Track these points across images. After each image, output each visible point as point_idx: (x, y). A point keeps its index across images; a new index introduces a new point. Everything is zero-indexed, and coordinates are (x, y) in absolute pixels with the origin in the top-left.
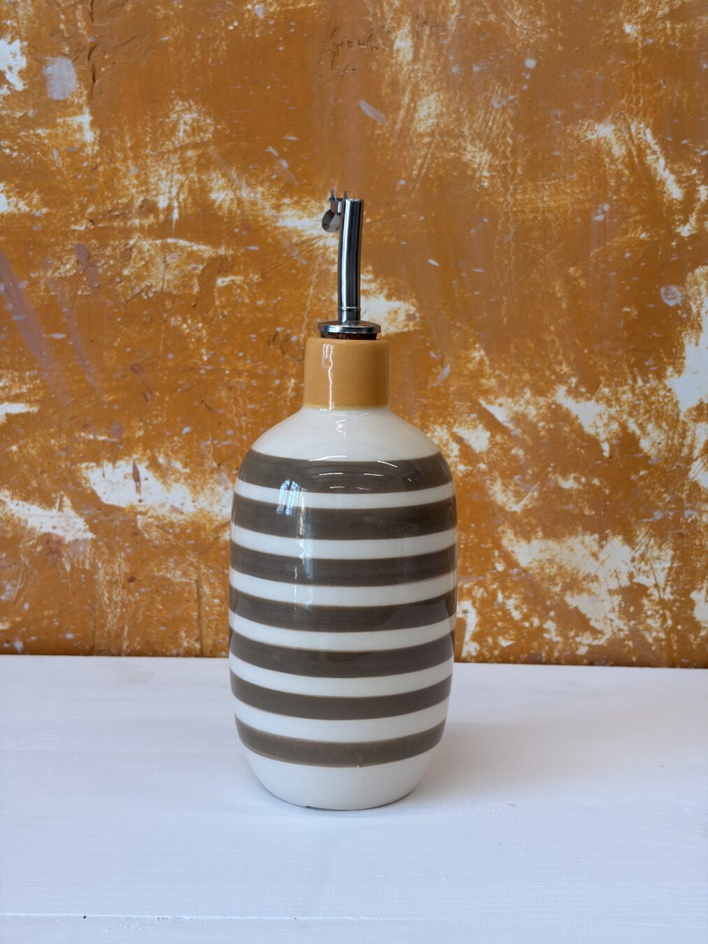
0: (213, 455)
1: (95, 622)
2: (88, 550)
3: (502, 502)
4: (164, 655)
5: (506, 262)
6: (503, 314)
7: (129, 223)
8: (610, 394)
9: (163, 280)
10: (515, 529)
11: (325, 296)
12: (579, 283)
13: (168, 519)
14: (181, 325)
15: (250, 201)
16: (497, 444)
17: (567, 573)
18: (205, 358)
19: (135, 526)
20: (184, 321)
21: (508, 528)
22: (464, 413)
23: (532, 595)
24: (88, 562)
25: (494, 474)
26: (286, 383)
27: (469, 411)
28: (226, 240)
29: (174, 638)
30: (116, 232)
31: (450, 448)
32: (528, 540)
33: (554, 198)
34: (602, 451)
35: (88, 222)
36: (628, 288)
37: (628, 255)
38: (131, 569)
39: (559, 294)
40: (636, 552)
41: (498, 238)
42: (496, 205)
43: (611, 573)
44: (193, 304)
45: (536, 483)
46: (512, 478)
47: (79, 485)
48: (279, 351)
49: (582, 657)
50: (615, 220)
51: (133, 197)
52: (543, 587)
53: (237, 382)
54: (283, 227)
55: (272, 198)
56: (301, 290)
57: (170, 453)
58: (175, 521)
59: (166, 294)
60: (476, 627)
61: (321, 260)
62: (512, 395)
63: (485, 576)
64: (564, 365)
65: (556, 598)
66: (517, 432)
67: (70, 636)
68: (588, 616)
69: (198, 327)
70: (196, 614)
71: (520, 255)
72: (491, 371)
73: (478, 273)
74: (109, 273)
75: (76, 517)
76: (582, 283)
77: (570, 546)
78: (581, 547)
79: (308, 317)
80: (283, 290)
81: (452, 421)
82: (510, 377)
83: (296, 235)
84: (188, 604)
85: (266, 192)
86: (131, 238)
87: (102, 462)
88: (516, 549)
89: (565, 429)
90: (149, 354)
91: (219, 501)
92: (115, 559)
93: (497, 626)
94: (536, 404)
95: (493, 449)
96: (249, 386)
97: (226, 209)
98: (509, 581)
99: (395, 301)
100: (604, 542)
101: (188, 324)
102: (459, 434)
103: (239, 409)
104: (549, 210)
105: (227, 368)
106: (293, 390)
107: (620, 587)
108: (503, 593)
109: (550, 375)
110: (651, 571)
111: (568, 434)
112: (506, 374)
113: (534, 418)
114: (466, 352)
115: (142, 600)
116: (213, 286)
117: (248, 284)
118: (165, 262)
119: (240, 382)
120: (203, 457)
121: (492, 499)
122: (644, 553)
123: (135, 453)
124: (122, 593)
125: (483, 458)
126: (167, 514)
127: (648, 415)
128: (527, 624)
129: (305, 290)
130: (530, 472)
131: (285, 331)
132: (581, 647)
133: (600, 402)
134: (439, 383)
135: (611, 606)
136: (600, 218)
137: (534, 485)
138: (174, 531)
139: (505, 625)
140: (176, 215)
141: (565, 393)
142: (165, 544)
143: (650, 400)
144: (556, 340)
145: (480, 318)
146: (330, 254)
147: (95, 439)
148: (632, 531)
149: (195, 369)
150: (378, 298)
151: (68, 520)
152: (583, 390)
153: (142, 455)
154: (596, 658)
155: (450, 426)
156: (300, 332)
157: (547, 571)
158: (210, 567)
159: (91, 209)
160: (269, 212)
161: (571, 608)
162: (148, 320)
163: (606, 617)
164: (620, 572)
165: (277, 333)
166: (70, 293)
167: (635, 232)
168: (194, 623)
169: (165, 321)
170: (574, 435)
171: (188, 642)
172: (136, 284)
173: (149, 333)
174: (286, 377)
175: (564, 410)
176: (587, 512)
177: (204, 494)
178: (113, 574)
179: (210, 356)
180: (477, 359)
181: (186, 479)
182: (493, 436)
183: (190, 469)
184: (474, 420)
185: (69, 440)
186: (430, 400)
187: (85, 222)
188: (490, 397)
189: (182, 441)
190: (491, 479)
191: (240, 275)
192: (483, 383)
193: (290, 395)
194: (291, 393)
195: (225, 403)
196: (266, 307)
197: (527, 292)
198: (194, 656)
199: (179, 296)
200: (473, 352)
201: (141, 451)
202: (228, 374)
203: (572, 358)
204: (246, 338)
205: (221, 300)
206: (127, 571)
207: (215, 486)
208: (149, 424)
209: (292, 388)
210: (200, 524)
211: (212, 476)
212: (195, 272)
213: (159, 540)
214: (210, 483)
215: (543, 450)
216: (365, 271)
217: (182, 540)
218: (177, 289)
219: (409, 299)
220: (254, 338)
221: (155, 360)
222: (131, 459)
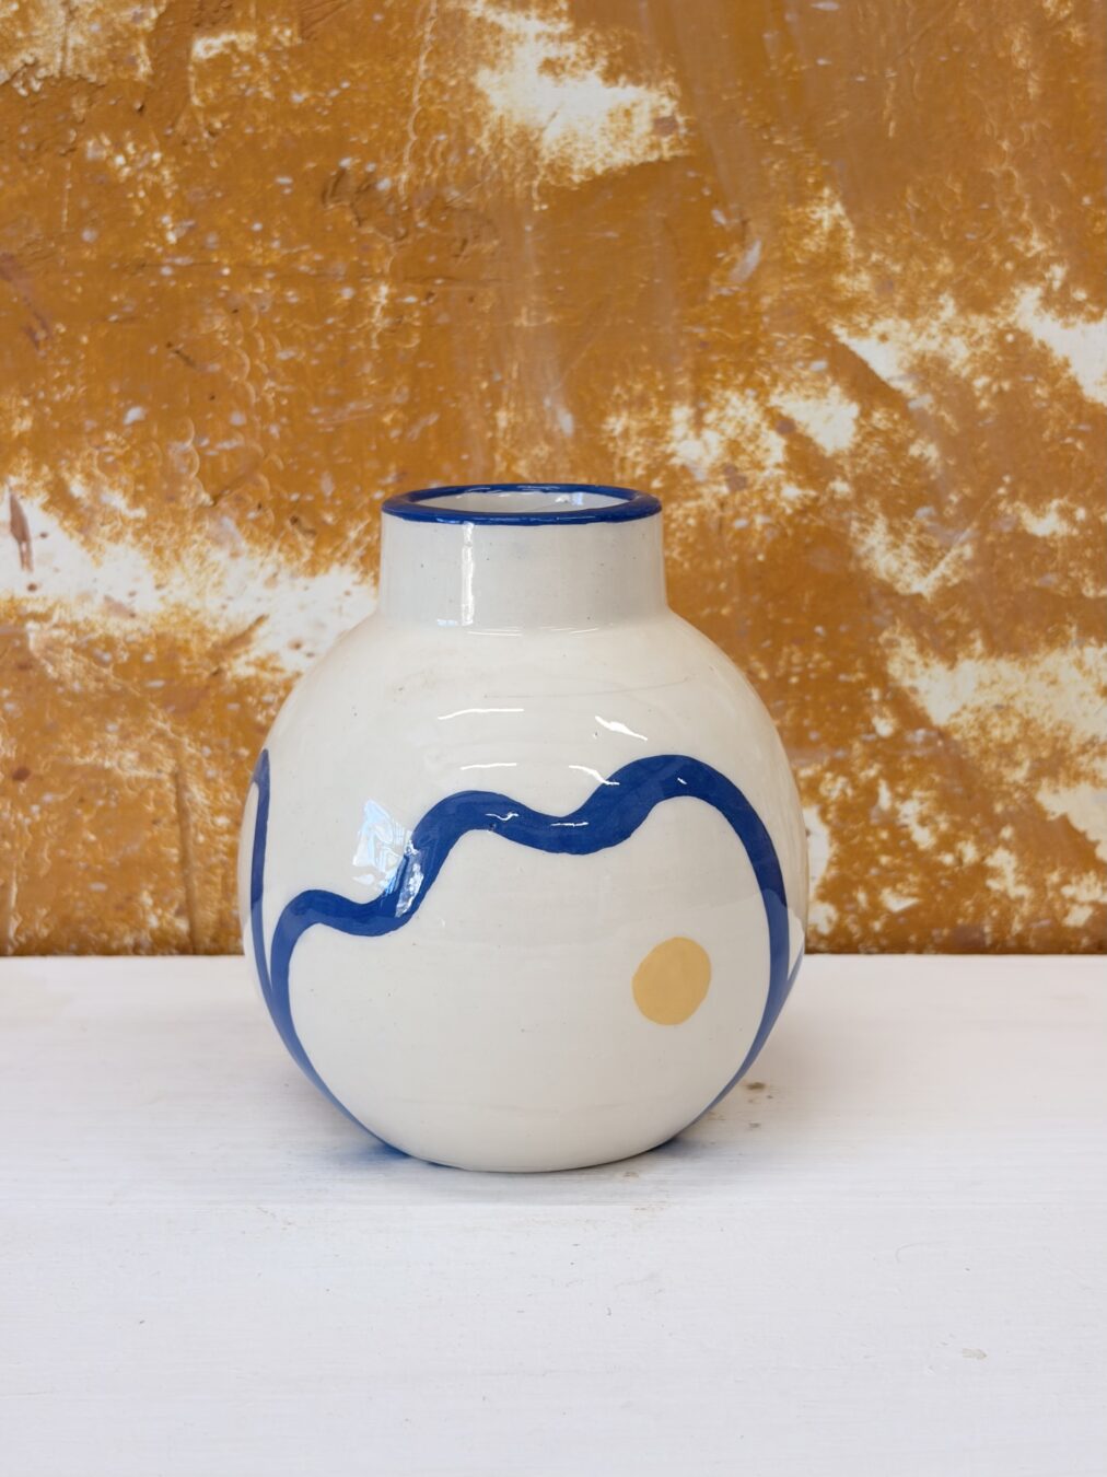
0: (201, 474)
3: (888, 573)
4: (106, 951)
6: (886, 113)
9: (64, 48)
10: (919, 636)
11: (455, 76)
12: (1069, 34)
13: (100, 631)
14: (110, 157)
16: (876, 432)
17: (1042, 736)
18: (172, 238)
19: (23, 649)
20: (119, 147)
21: (902, 634)
22: (796, 360)
23: (958, 790)
25: (868, 505)
26: (367, 298)
27: (808, 355)
29: (128, 910)
31: (765, 446)
32: (952, 661)
38: (18, 751)
39: (1022, 62)
44: (138, 106)
45: (969, 524)
46: (911, 515)
48: (349, 217)
49: (1077, 931)
52: (986, 771)
53: (253, 295)
56: (397, 65)
57: (97, 472)
58: (117, 634)
59: (72, 83)
60: (828, 869)
62: (910, 311)
63: (850, 747)
64: (1035, 235)
65: (1017, 795)
66: (923, 402)
68: (1092, 837)
69: (152, 162)
70: (175, 851)
72: (860, 255)
73: (825, 13)
76: (1077, 33)
77: (1048, 674)
78: (1075, 673)
79: (415, 130)
80: (355, 66)
81: (767, 378)
82: (905, 269)
84: (156, 828)
88: (922, 683)
89: (1039, 391)
90: (36, 232)
91: (219, 584)
93: (877, 863)
94: (969, 332)
95: (866, 446)
96: (280, 305)
98: (904, 759)
99: (624, 87)
101: (126, 156)
102: (784, 412)
103: (257, 362)
105: (226, 261)
106: (386, 311)
108: (892, 787)
111: (1044, 404)
112: (896, 261)
113: (963, 366)
114: (800, 210)
115: (47, 823)
116: (186, 60)
117: (269, 52)
119: (257, 294)
120: (175, 479)
121: (865, 565)
123: (15, 475)
125: (841, 467)
126: (97, 618)
128: (948, 859)
129: (407, 64)
130: (954, 498)
131: (361, 166)
132: (1075, 908)
134: (735, 288)
137: (963, 530)
138: (115, 658)
139: (898, 861)
141: (1038, 303)
142: (97, 690)
144: (1016, 174)
145: (834, 122)
149: (148, 265)
150: (584, 78)
152: (1082, 295)
153: (34, 477)
155: (762, 392)
156: (397, 170)
157: (996, 733)
158: (204, 742)
161: (1051, 818)
162: (32, 148)
165: (342, 173)
168: (173, 874)
169: (72, 150)
170: (1060, 407)
171: (160, 918)
173: (35, 179)
174: (364, 280)
175: (1036, 345)
176: (1091, 591)
177: (184, 569)
179: (183, 233)
180: (827, 225)
181: (138, 534)
182: (865, 414)
183: (147, 509)
184: (820, 376)
186: (715, 330)
188: (857, 319)
189: (123, 442)
190: (863, 517)
191: (250, 30)
192: (843, 285)
193: (378, 324)
194: (379, 321)
195: (224, 347)
196: (313, 108)
197: (943, 59)
198: (174, 951)
199: (103, 86)
200: (818, 209)
201: (27, 467)
202: (228, 277)
203: (1053, 217)
204: (269, 186)
205: (205, 93)
206: (9, 755)
207: (209, 551)
208: (45, 402)
209: (383, 308)
210: (175, 639)
211: (199, 525)
212: (139, 26)
213: (81, 680)
214: (195, 542)
215: (984, 445)
216: (550, 12)
217: (136, 679)
218: (98, 70)
219: (658, 82)
220: (289, 186)
221: (53, 245)
222: (6, 488)
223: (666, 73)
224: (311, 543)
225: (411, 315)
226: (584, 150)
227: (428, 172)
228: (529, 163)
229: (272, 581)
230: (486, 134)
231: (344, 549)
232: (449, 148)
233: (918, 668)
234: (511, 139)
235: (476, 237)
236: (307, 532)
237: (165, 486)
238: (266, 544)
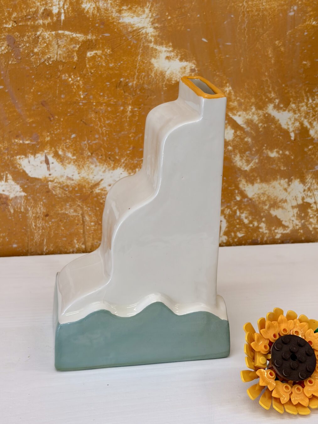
0: (88, 149)
1: (28, 238)
2: (23, 202)
3: (240, 166)
4: (66, 253)
5: (243, 39)
6: (241, 67)
7: (37, 22)
8: (295, 107)
9: (57, 54)
10: (246, 179)
11: (146, 60)
12: (280, 49)
13: (65, 184)
14: (68, 79)
15: (104, 8)
16: (238, 136)
17: (272, 199)
18: (82, 97)
19: (48, 188)
20: (70, 76)
21: (243, 179)
23: (254, 211)
24: (23, 208)
25: (236, 151)
26: (126, 109)
28: (91, 31)
29: (71, 244)
30: (29, 28)
32: (253, 183)
33: (268, 3)
34: (290, 137)
35: (13, 22)
36: (305, 51)
37: (306, 33)
38: (46, 210)
39: (270, 56)
40: (306, 187)
41: (239, 26)
42: (238, 8)
43: (293, 198)
44: (74, 67)
45: (257, 155)
46: (245, 153)
47: (16, 167)
48: (122, 91)
49: (278, 239)
50: (300, 15)
51: (38, 8)
52: (259, 207)
53: (100, 109)
54: (123, 23)
55: (116, 6)
56: (133, 58)
57: (65, 149)
58: (69, 184)
59: (59, 62)
60: (226, 229)
61: (144, 40)
62: (245, 110)
63: (231, 203)
64: (272, 93)
65: (266, 212)
66: (248, 129)
67: (15, 246)
68: (281, 219)
69: (77, 80)
70: (82, 231)
71: (250, 35)
72: (235, 98)
73: (228, 45)
74: (27, 51)
75: (15, 185)
76: (282, 49)
77: (273, 186)
78: (279, 186)
79: (138, 72)
82: (245, 101)
83: (130, 27)
84: (78, 226)
85: (113, 3)
86: (38, 31)
87: (28, 155)
88: (247, 189)
89: (273, 126)
90: (51, 96)
91: (92, 173)
92: (38, 206)
93: (236, 227)
94: (258, 114)
95: (235, 139)
96: (107, 111)
97: (91, 13)
98: (242, 205)
99: (184, 62)
100: (290, 183)
101: (72, 78)
103: (101, 124)
104: (266, 10)
105: (94, 102)
106: (131, 112)
107: (297, 204)
108: (240, 211)
109: (265, 99)
110: (313, 196)
111: (273, 129)
112: (242, 99)
113: (257, 121)
114: (222, 89)
115: (53, 226)
116: (86, 57)
117: (104, 55)
118: (57, 44)
119: (101, 109)
120: (83, 150)
121: (235, 164)
122: (310, 187)
123: (46, 150)
124: (42, 223)
125: (230, 144)
126: (65, 181)
127: (314, 118)
128: (251, 225)
129: (136, 58)
130: (254, 149)
131: (125, 80)
132: (277, 234)
133: (290, 112)
135: (293, 214)
136: (292, 14)
138: (69, 189)
139: (241, 226)
140: (63, 17)
141: (273, 108)
142: (64, 196)
143: (315, 110)
144: (269, 80)
145: (230, 69)
146: (149, 37)
147: (23, 143)
148: (304, 177)
149: (77, 103)
150: (175, 60)
151: (10, 187)
152: (282, 106)
153: (50, 150)
154: (284, 240)
156: (133, 81)
157: (262, 199)
158: (89, 207)
159: (15, 15)
160: (115, 14)
161: (273, 216)
162: (49, 77)
163: (290, 219)
164: (298, 197)
165: (121, 82)
166: (4, 63)
167: (310, 21)
168: (81, 235)
169: (59, 77)
170: (276, 130)
171: (78, 245)
172: (42, 57)
173: (50, 84)
174: (125, 105)
175: (272, 117)
176: (282, 168)
177: (84, 170)
178: (37, 213)
179: (85, 95)
180: (228, 92)
181: (74, 162)
182: (235, 132)
183: (76, 157)
184: (226, 124)
185: (9, 144)
187: (11, 22)
188: (234, 112)
189: (71, 142)
190: (235, 154)
191: (100, 50)
192: (231, 104)
193: (129, 115)
194: (129, 114)
195: (94, 121)
196: (115, 67)
197: (253, 55)
198: (82, 252)
199: (66, 63)
200: (226, 88)
201: (49, 148)
202: (95, 105)
203: (276, 89)
204: (104, 85)
205: (90, 64)
206: (44, 211)
207: (90, 165)
208: (53, 133)
209: (130, 111)
210: (82, 185)
211: (88, 160)
212: (75, 49)
213: (61, 194)
214: (87, 163)
215: (261, 138)
216: (168, 46)
217: (73, 194)
218: (65, 59)
219: (192, 61)
220: (109, 85)
221: (55, 98)
222: (44, 153)
223: (193, 59)
224: (113, 163)
225: (136, 112)
226: (175, 76)
227: (140, 81)
228: (163, 79)
229: (104, 171)
230: (153, 73)
231: (121, 164)
232: (145, 76)
233: (246, 186)
234: (159, 74)
235: (151, 95)
236: (112, 160)
237: (80, 151)
238: (103, 164)
